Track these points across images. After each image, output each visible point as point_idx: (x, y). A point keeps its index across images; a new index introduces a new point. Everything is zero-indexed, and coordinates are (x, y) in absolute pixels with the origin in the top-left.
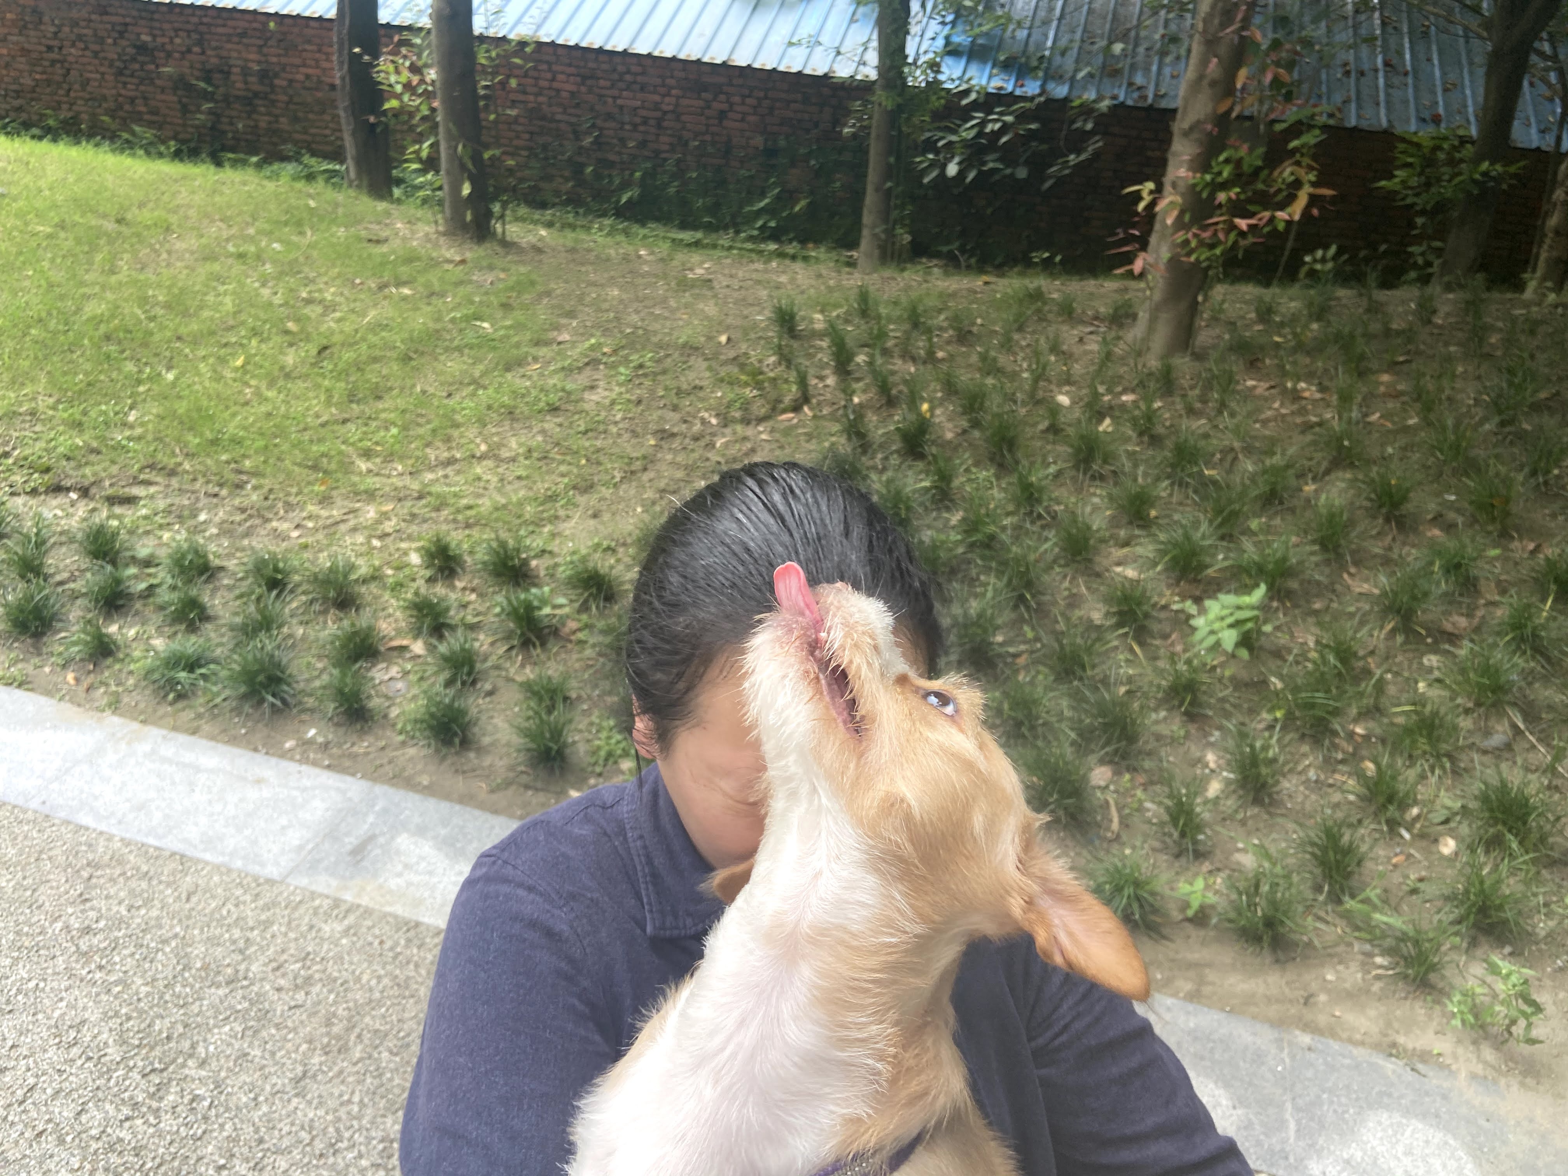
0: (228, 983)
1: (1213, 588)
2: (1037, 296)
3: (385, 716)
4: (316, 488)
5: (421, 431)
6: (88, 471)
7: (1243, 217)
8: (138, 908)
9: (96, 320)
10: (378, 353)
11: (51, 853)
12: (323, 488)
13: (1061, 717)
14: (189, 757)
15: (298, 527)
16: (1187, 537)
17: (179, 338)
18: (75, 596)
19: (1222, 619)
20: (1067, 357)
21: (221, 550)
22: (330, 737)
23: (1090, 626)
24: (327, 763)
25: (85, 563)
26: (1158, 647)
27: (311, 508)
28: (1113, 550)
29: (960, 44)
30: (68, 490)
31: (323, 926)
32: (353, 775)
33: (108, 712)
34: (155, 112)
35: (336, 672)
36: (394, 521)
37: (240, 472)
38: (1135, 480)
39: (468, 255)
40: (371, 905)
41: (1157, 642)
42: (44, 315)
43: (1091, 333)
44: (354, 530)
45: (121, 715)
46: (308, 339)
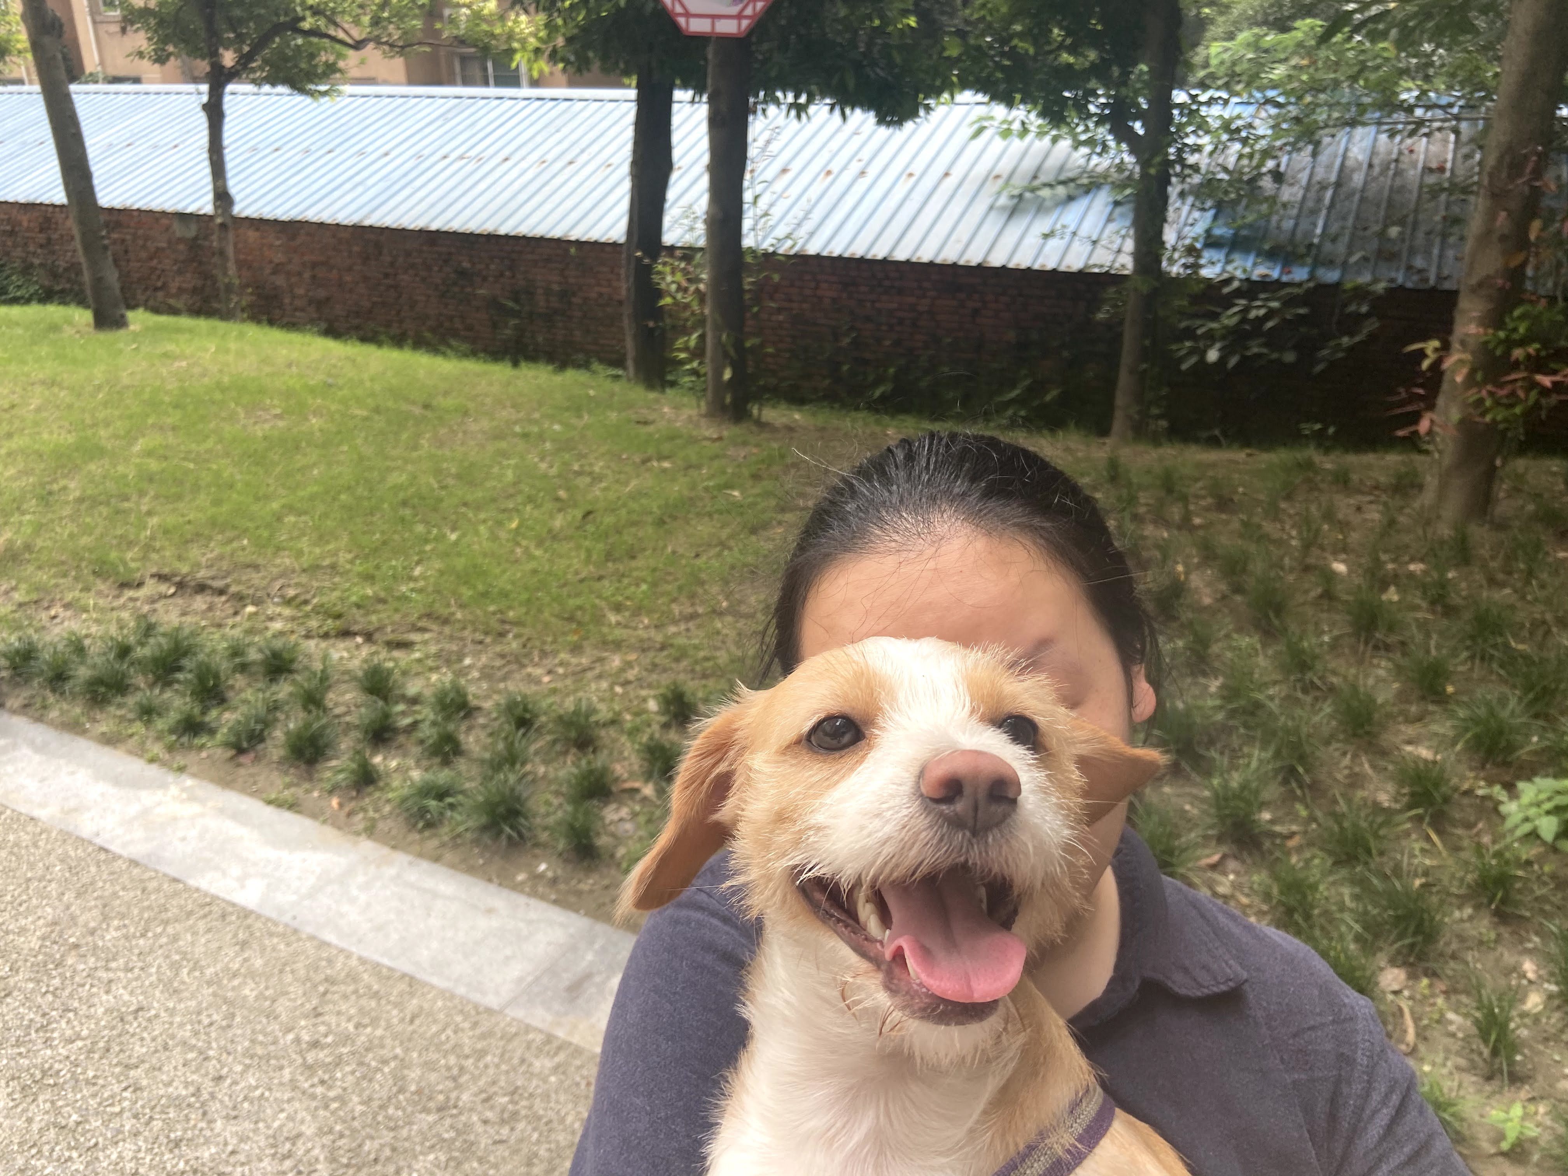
0: (440, 1109)
1: (1529, 772)
2: (1309, 465)
3: (612, 856)
4: (569, 638)
5: (669, 587)
6: (374, 618)
7: (1546, 374)
8: (365, 1026)
9: (397, 488)
10: (635, 517)
11: (295, 966)
12: (575, 638)
13: (1342, 908)
14: (429, 883)
15: (550, 672)
16: (1492, 713)
17: (465, 504)
18: (349, 727)
19: (1538, 805)
20: (1344, 526)
21: (479, 692)
22: (559, 872)
23: (1377, 807)
24: (553, 897)
25: (362, 698)
26: (1460, 838)
27: (563, 656)
28: (1403, 728)
29: (1221, 237)
30: (355, 634)
31: (533, 1060)
32: (577, 911)
33: (363, 837)
34: (470, 328)
35: (569, 808)
36: (636, 670)
37: (503, 622)
38: (1428, 652)
39: (725, 433)
40: (582, 1044)
41: (1459, 831)
42: (353, 483)
43: (1371, 502)
44: (600, 677)
45: (375, 840)
46: (575, 505)
